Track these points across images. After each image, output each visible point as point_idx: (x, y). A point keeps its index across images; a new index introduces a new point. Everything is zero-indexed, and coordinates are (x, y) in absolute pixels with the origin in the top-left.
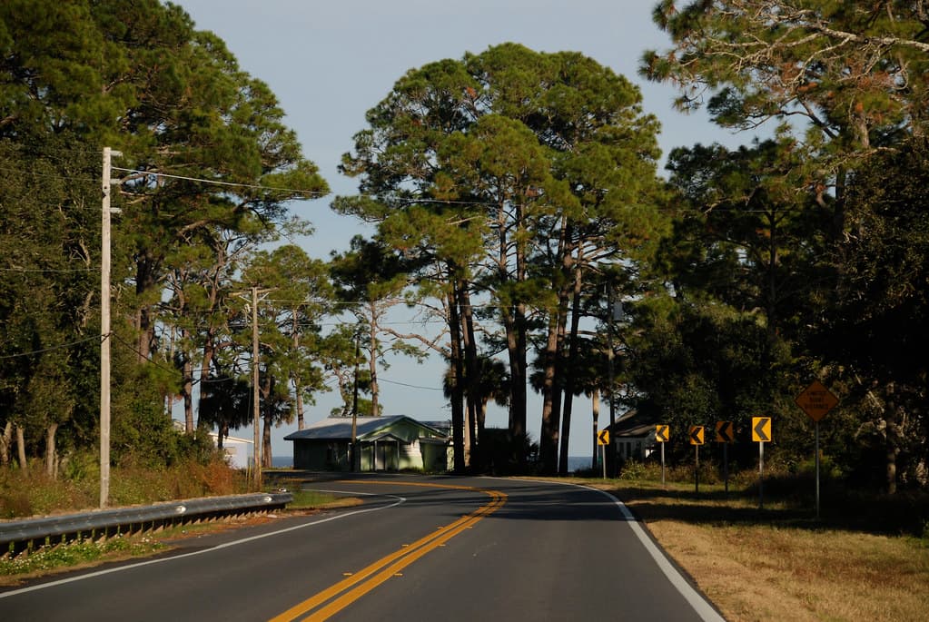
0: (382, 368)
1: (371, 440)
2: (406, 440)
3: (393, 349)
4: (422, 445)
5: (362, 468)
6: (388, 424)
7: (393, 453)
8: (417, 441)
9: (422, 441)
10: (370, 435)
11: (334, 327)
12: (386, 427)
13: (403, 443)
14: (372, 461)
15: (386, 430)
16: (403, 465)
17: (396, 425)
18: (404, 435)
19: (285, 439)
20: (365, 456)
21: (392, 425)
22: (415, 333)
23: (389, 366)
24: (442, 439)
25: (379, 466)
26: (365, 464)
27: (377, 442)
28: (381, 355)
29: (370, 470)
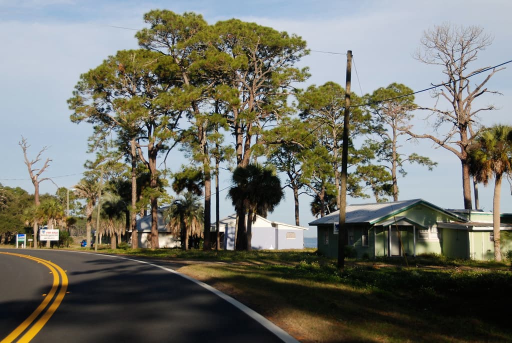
0: (401, 175)
1: (385, 224)
2: (422, 224)
3: (410, 160)
4: (440, 230)
5: (376, 254)
6: (403, 208)
7: (408, 239)
8: (435, 226)
9: (439, 227)
10: (384, 219)
11: (364, 143)
12: (401, 211)
13: (419, 228)
14: (386, 246)
15: (402, 214)
16: (419, 250)
17: (412, 209)
18: (421, 220)
19: (310, 224)
20: (378, 241)
21: (408, 209)
22: (429, 134)
23: (406, 173)
24: (462, 224)
25: (394, 251)
26: (379, 249)
27: (392, 226)
28: (400, 165)
29: (385, 256)
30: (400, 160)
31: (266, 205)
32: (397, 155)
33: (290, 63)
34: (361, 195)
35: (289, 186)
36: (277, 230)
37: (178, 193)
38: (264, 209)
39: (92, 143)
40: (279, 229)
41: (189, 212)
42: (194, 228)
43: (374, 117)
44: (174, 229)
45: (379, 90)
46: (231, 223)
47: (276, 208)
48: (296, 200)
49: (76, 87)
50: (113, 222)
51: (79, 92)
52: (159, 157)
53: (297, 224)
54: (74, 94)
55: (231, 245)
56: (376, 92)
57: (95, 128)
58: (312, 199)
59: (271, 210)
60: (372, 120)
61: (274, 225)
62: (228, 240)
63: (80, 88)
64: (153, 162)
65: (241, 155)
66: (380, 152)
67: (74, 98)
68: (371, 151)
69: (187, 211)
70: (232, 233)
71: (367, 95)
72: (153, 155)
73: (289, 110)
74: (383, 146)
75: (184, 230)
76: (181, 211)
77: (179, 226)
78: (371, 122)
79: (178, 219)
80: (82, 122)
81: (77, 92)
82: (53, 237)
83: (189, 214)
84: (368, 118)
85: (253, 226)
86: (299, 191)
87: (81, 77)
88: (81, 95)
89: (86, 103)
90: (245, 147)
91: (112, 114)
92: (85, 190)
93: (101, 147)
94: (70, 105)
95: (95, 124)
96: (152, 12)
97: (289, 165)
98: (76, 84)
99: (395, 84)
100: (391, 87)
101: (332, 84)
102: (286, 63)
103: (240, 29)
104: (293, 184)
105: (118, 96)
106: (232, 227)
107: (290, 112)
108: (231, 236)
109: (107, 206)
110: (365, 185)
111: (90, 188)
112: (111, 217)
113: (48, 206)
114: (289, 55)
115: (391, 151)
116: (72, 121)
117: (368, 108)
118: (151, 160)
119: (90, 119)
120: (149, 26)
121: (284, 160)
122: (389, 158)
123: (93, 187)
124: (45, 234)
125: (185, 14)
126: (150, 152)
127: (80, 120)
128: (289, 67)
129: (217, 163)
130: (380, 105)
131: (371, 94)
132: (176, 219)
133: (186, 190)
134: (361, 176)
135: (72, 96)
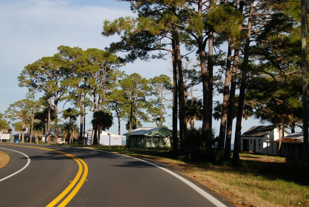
1: (150, 136)
4: (171, 138)
5: (147, 146)
6: (157, 130)
7: (159, 141)
8: (169, 137)
10: (150, 134)
12: (156, 131)
13: (163, 137)
14: (150, 144)
15: (157, 132)
17: (161, 130)
18: (164, 134)
19: (123, 135)
20: (148, 142)
21: (159, 130)
25: (153, 145)
26: (148, 145)
27: (153, 136)
28: (164, 109)
29: (150, 147)
30: (164, 107)
31: (106, 127)
32: (163, 105)
33: (117, 68)
34: (149, 121)
35: (116, 116)
36: (110, 137)
37: (65, 119)
38: (105, 128)
39: (28, 96)
40: (111, 136)
41: (72, 128)
42: (73, 135)
43: (154, 88)
44: (65, 135)
45: (156, 77)
46: (90, 133)
47: (110, 128)
48: (119, 123)
49: (22, 72)
50: (38, 132)
51: (23, 74)
52: (59, 103)
53: (119, 134)
54: (21, 75)
55: (89, 143)
56: (155, 78)
57: (29, 89)
58: (127, 123)
59: (108, 129)
60: (153, 90)
61: (109, 134)
62: (88, 141)
63: (24, 72)
64: (56, 106)
65: (96, 105)
66: (156, 104)
67: (20, 76)
68: (152, 104)
69: (71, 127)
70: (90, 138)
71: (151, 79)
72: (56, 103)
73: (117, 85)
74: (157, 101)
75: (69, 135)
76: (68, 127)
77: (67, 134)
78: (152, 90)
79: (67, 131)
80: (24, 87)
81: (22, 74)
82: (6, 137)
83: (72, 129)
84: (151, 88)
85: (101, 135)
86: (121, 119)
87: (25, 68)
88: (24, 75)
89: (26, 79)
90: (98, 103)
91: (37, 84)
92: (22, 116)
93: (32, 98)
94: (19, 79)
95: (29, 88)
96: (61, 46)
97: (116, 107)
98: (23, 70)
99: (163, 75)
100: (161, 76)
101: (136, 74)
102: (116, 68)
103: (97, 54)
104: (118, 116)
105: (41, 76)
106: (90, 135)
107: (117, 86)
108: (89, 139)
109: (35, 125)
110: (151, 116)
111: (24, 116)
112: (37, 130)
113: (2, 123)
114: (117, 65)
115: (161, 103)
116: (19, 86)
117: (151, 84)
118: (55, 105)
119: (28, 85)
120: (59, 52)
121: (114, 104)
122: (160, 106)
123: (26, 115)
124: (3, 136)
125: (75, 48)
126: (55, 101)
127: (23, 86)
128: (117, 70)
129: (85, 107)
130: (156, 84)
131: (153, 78)
132: (66, 131)
133: (69, 118)
134: (150, 112)
135: (20, 75)
